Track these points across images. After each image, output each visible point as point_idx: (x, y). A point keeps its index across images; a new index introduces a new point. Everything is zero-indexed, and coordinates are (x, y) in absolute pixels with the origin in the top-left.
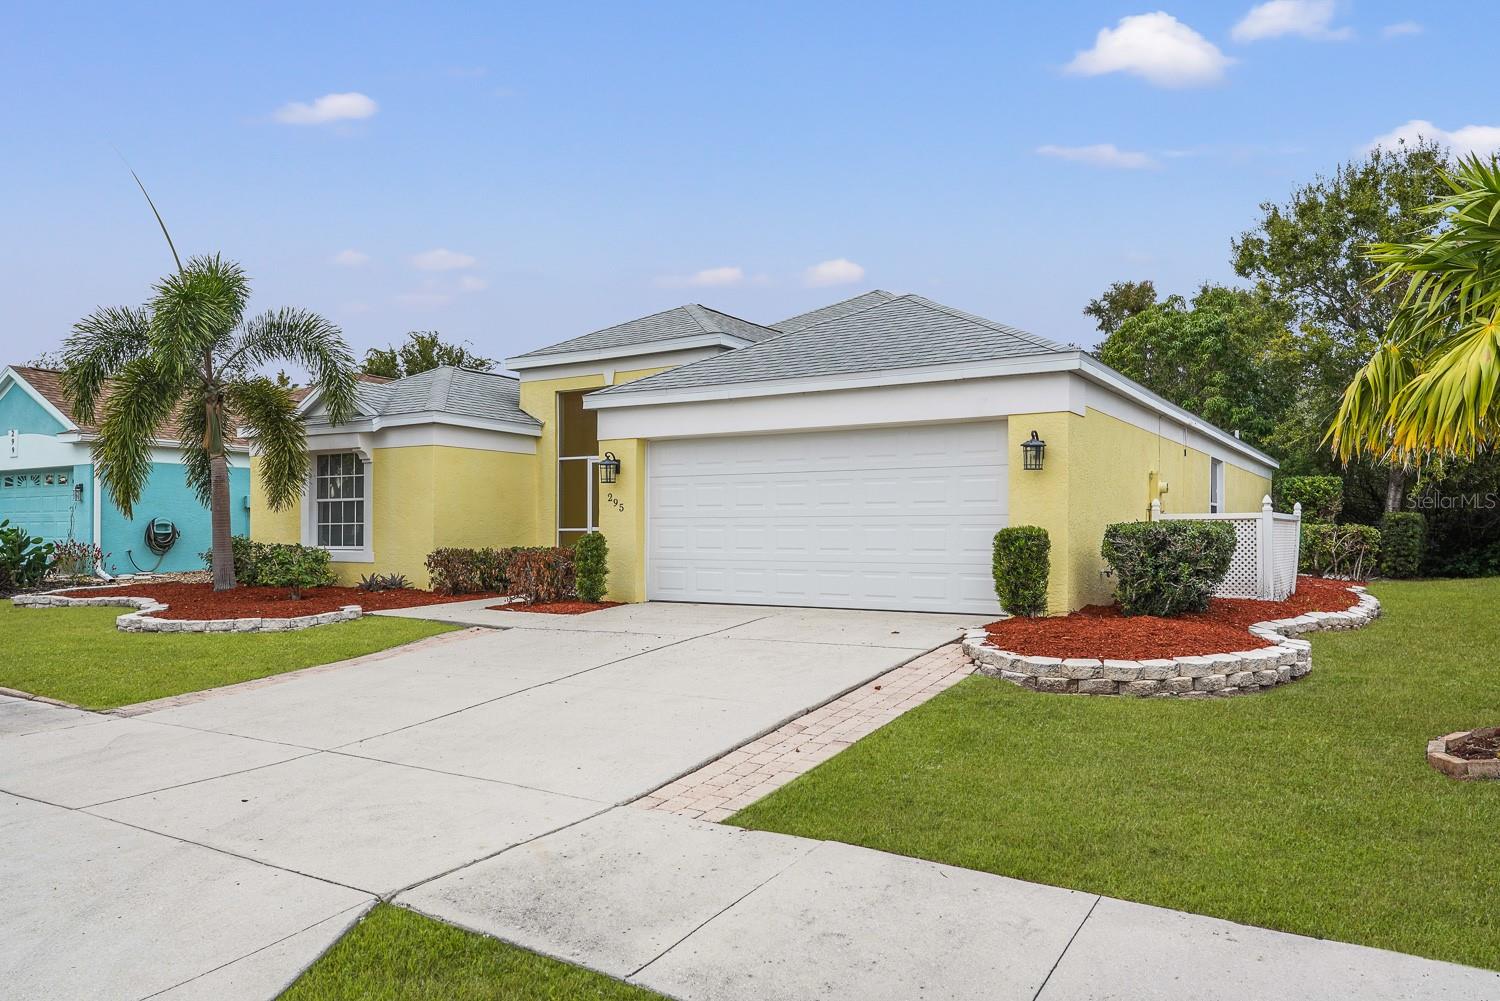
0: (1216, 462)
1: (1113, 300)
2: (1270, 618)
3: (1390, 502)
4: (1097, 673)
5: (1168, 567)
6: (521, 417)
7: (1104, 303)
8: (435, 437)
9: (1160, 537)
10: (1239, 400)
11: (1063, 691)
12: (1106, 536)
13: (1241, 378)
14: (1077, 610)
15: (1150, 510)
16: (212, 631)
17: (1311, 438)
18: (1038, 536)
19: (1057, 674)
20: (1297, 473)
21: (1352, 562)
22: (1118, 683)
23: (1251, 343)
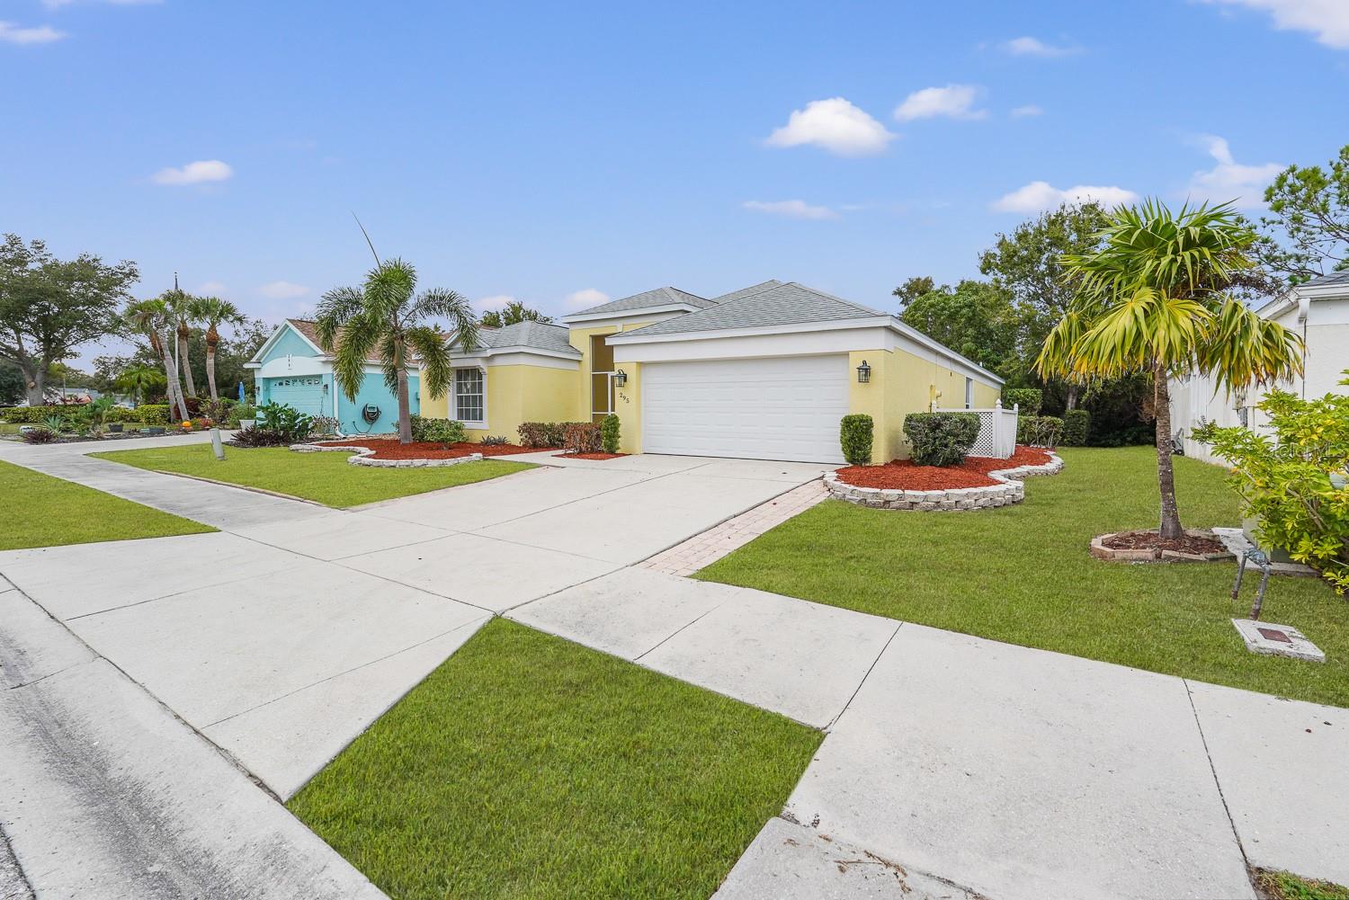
0: (969, 380)
1: (909, 287)
2: (1000, 469)
3: (1069, 404)
4: (900, 497)
5: (941, 438)
6: (570, 350)
7: (903, 289)
8: (522, 360)
10: (982, 345)
11: (881, 507)
12: (906, 420)
13: (983, 333)
14: (889, 462)
15: (931, 406)
16: (400, 466)
17: (1024, 367)
18: (867, 420)
19: (877, 498)
20: (1016, 387)
21: (1047, 438)
22: (913, 504)
23: (989, 313)
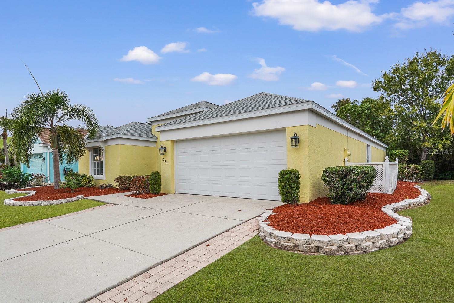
0: (368, 146)
1: (339, 104)
2: (390, 203)
3: (423, 158)
4: (308, 242)
5: (348, 185)
6: (151, 136)
7: (336, 105)
8: (120, 142)
9: (345, 173)
10: (375, 129)
11: (292, 250)
12: (324, 172)
13: (375, 122)
14: (313, 200)
15: (344, 162)
16: (25, 205)
17: (398, 139)
18: (295, 173)
19: (289, 242)
20: (393, 150)
21: (412, 176)
22: (318, 248)
23: (379, 112)
